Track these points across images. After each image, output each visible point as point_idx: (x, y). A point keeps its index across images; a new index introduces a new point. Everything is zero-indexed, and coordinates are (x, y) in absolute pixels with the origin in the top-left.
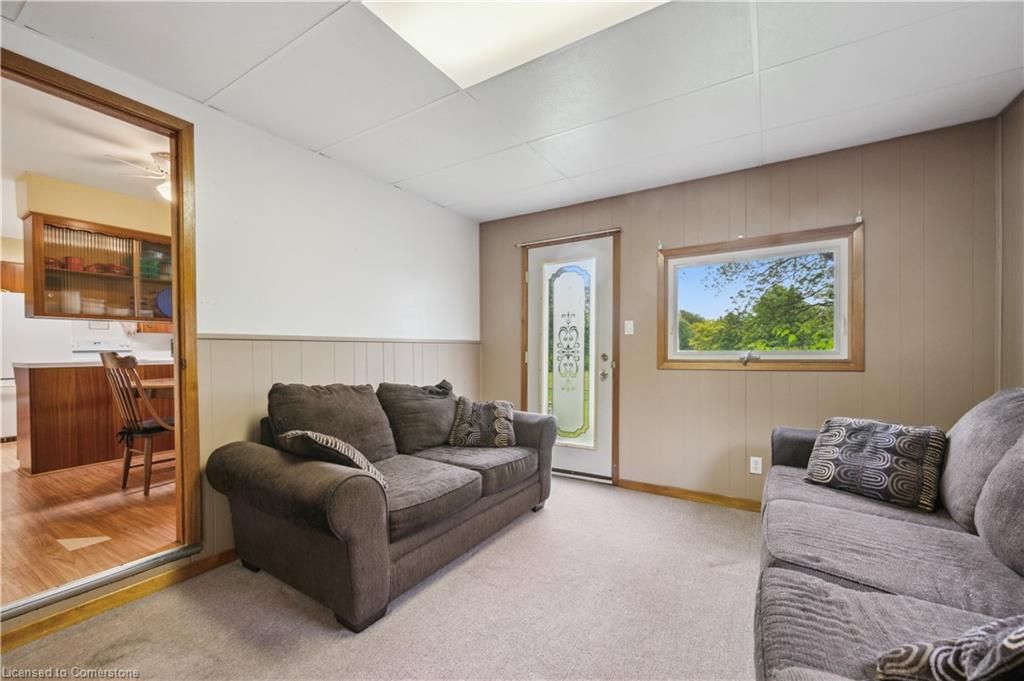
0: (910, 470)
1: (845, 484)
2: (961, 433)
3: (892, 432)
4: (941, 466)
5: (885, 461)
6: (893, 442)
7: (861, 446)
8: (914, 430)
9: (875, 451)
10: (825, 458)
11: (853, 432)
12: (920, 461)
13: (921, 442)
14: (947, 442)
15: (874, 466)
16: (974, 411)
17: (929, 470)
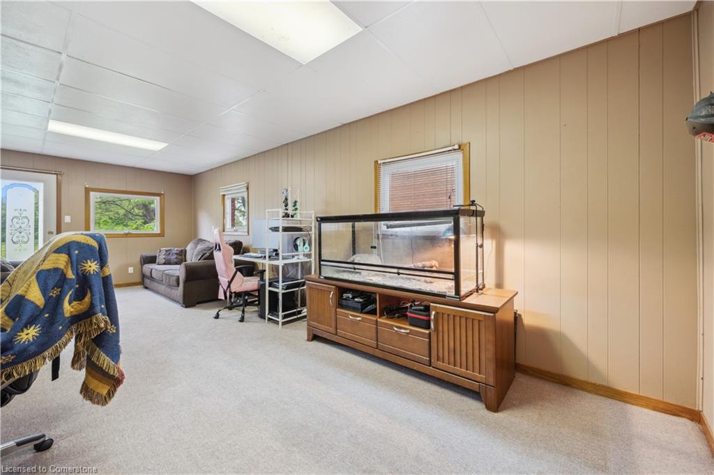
0: (180, 257)
1: (167, 263)
2: (189, 248)
3: (175, 250)
4: (185, 256)
5: (175, 256)
6: (176, 252)
7: (169, 254)
8: (180, 249)
9: (173, 254)
10: (161, 258)
11: (166, 251)
12: (181, 255)
13: (182, 251)
14: (186, 251)
15: (173, 257)
16: (192, 242)
17: (183, 257)
